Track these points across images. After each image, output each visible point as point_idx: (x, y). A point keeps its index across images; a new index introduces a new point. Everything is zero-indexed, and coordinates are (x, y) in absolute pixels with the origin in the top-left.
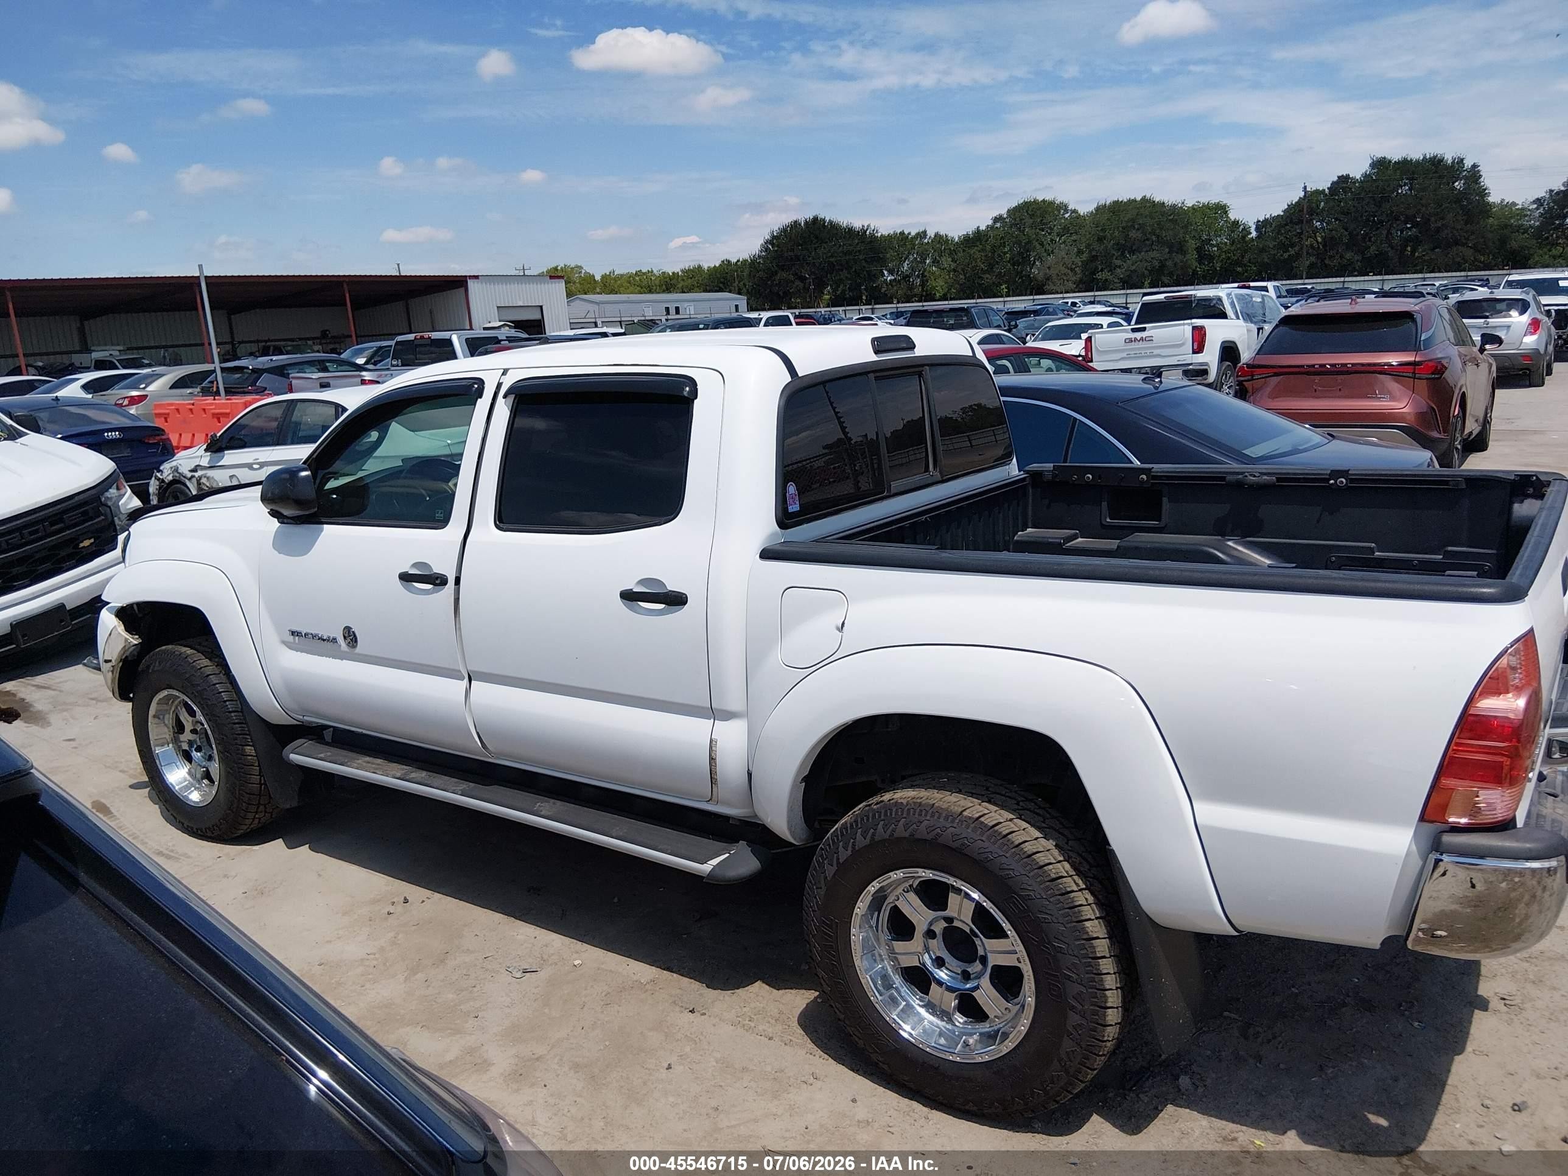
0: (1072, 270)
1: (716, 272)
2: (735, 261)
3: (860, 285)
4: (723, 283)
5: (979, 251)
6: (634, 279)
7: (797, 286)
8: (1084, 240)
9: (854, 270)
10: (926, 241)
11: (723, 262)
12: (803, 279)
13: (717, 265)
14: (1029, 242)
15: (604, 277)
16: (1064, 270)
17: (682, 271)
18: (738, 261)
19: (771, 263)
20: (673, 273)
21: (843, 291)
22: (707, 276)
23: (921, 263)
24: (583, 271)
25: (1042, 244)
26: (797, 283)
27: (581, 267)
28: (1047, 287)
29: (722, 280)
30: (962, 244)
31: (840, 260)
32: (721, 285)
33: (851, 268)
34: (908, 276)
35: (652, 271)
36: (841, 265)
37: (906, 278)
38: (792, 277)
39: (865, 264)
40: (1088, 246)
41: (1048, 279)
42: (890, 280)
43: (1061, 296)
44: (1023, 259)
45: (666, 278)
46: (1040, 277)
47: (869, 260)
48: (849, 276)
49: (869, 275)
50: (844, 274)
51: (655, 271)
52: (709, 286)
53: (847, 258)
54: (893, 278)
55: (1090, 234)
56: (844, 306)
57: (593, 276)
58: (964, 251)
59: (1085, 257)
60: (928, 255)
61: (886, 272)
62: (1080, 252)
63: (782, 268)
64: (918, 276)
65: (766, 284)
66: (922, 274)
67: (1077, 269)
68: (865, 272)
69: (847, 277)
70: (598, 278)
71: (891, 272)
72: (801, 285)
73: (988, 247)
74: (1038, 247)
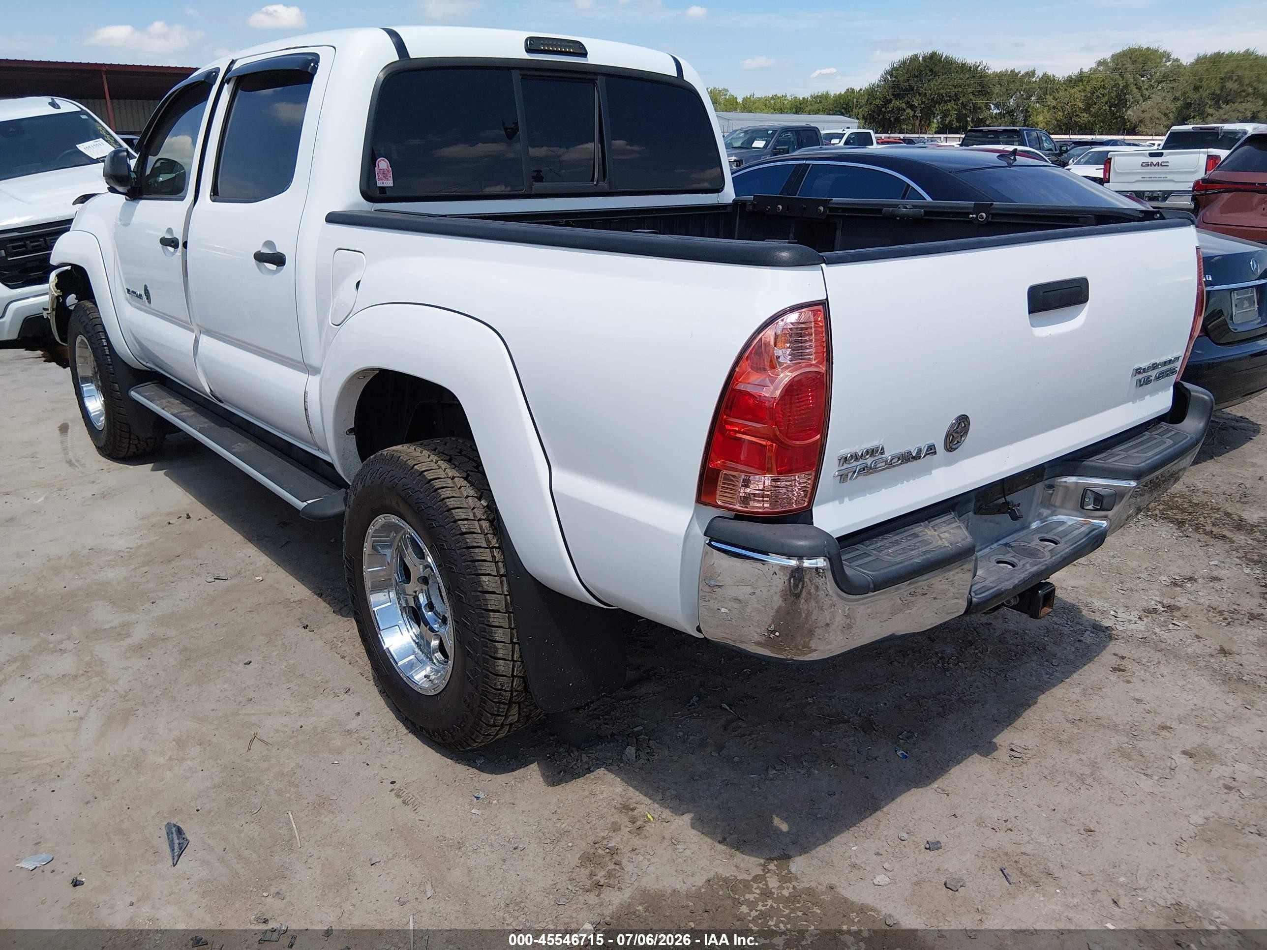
0: (1165, 115)
1: (840, 98)
2: (858, 90)
3: (966, 116)
4: (845, 109)
5: (1080, 91)
6: (770, 102)
7: (908, 113)
8: (1180, 87)
9: (961, 101)
10: (1034, 79)
11: (848, 90)
12: (912, 107)
13: (843, 93)
14: (1126, 87)
15: (745, 100)
16: (1159, 115)
17: (812, 96)
18: (861, 90)
19: (888, 92)
20: (804, 98)
21: (951, 121)
22: (832, 102)
23: (1026, 99)
24: (729, 94)
25: (1139, 88)
26: (909, 111)
27: (727, 90)
28: (1139, 129)
29: (845, 106)
30: (1064, 84)
31: (949, 92)
32: (843, 111)
33: (959, 100)
34: (1012, 111)
35: (786, 96)
36: (950, 96)
37: (1010, 113)
38: (904, 106)
39: (971, 97)
40: (1184, 94)
41: (1141, 121)
42: (996, 114)
43: (1150, 138)
44: (1120, 101)
45: (796, 102)
46: (1134, 119)
47: (976, 93)
48: (956, 107)
49: (974, 106)
50: (951, 105)
51: (788, 96)
52: (833, 110)
53: (956, 90)
54: (998, 111)
55: (1187, 82)
56: (946, 133)
57: (736, 98)
58: (1066, 90)
59: (1179, 103)
60: (1034, 93)
61: (992, 106)
62: (1176, 99)
63: (897, 96)
64: (1022, 112)
65: (881, 110)
66: (1026, 110)
67: (1171, 115)
68: (971, 105)
69: (953, 108)
70: (740, 100)
71: (997, 106)
72: (912, 113)
73: (1088, 89)
74: (1135, 90)
